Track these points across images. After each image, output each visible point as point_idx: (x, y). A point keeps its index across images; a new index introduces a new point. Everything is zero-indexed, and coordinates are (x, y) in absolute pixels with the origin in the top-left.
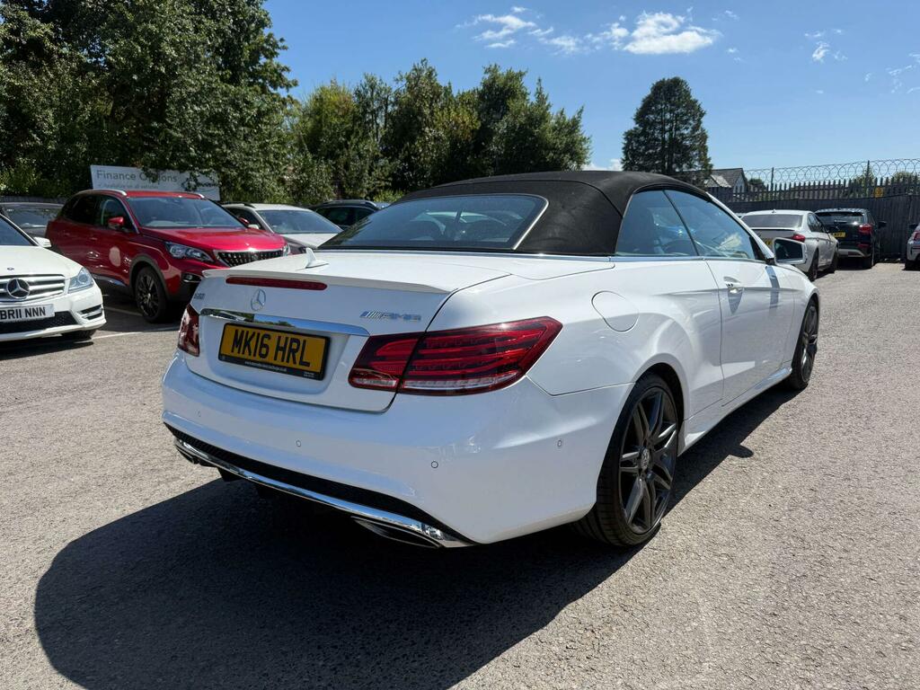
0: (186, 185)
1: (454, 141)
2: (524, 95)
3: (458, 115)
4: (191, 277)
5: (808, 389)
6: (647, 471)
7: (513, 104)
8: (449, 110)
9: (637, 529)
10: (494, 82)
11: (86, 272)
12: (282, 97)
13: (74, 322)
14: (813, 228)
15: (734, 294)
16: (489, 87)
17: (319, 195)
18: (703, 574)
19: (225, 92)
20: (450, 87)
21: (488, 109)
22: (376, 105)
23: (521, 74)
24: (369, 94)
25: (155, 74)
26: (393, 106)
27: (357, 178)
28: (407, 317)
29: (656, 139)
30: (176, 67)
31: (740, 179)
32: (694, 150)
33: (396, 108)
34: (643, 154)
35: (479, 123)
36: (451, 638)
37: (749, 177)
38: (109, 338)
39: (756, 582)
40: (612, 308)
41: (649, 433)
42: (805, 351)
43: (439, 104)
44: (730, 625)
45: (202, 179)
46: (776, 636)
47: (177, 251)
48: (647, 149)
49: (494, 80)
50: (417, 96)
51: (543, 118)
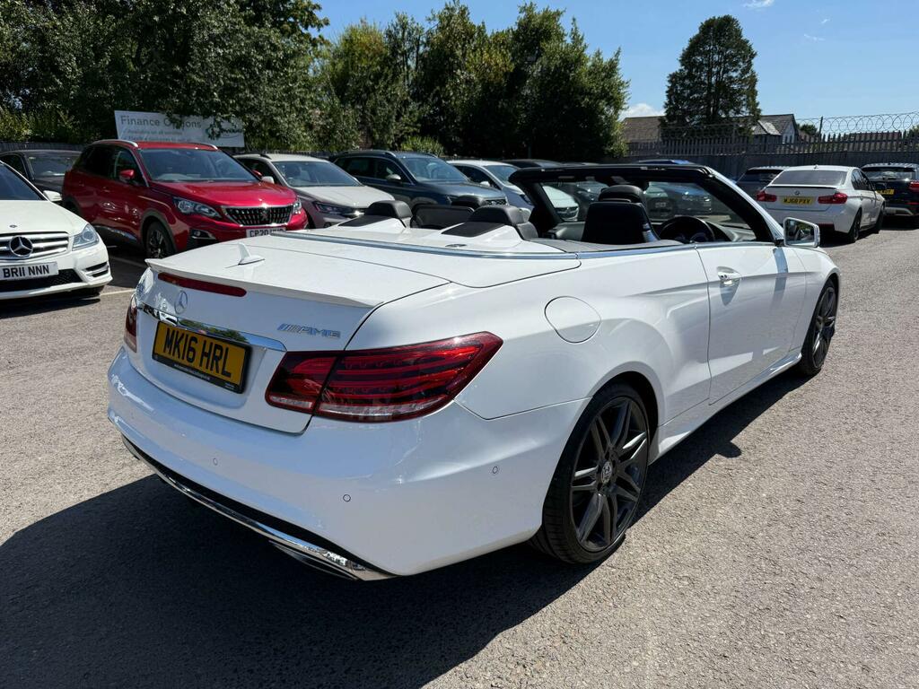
0: (210, 131)
1: (487, 85)
2: (560, 36)
3: (491, 56)
4: (199, 234)
5: (820, 375)
6: (609, 484)
7: (547, 46)
8: (482, 51)
9: (592, 546)
10: (530, 21)
11: (92, 229)
12: (313, 37)
13: (78, 279)
14: (857, 185)
15: (728, 287)
16: (524, 26)
17: (345, 141)
18: (658, 601)
19: (249, 34)
20: (484, 26)
21: (522, 49)
22: (407, 46)
23: (558, 14)
24: (400, 35)
25: (177, 16)
26: (425, 47)
27: (384, 124)
28: (325, 333)
29: (703, 83)
30: (198, 9)
31: (790, 126)
32: (741, 95)
33: (428, 49)
34: (687, 99)
35: (513, 66)
36: (374, 667)
37: (801, 124)
38: (117, 295)
39: (714, 614)
40: (566, 316)
41: (610, 445)
42: (818, 336)
43: (472, 45)
44: (673, 667)
45: (225, 125)
46: (721, 683)
47: (186, 206)
48: (691, 94)
49: (530, 18)
50: (449, 37)
51: (579, 60)
